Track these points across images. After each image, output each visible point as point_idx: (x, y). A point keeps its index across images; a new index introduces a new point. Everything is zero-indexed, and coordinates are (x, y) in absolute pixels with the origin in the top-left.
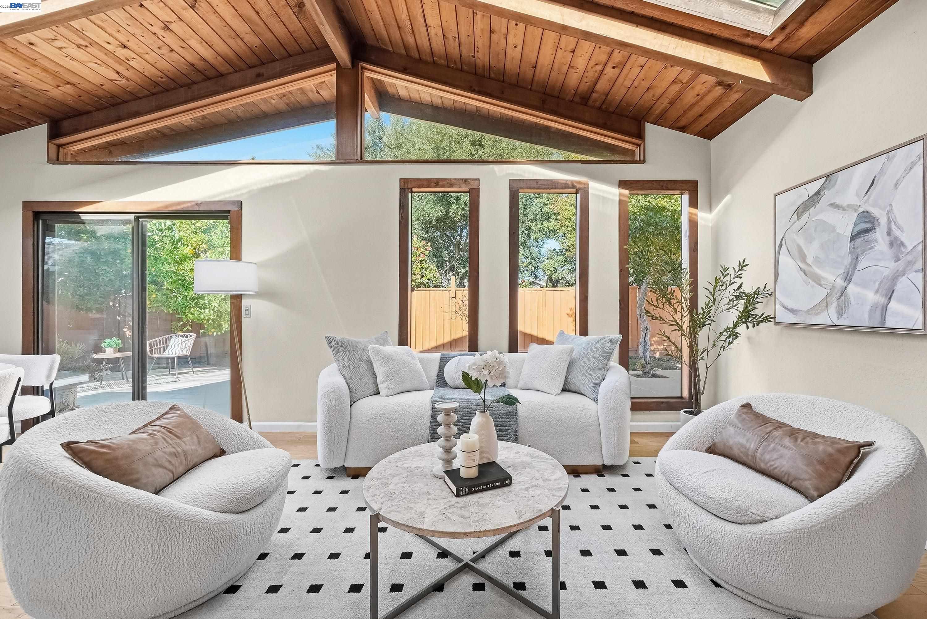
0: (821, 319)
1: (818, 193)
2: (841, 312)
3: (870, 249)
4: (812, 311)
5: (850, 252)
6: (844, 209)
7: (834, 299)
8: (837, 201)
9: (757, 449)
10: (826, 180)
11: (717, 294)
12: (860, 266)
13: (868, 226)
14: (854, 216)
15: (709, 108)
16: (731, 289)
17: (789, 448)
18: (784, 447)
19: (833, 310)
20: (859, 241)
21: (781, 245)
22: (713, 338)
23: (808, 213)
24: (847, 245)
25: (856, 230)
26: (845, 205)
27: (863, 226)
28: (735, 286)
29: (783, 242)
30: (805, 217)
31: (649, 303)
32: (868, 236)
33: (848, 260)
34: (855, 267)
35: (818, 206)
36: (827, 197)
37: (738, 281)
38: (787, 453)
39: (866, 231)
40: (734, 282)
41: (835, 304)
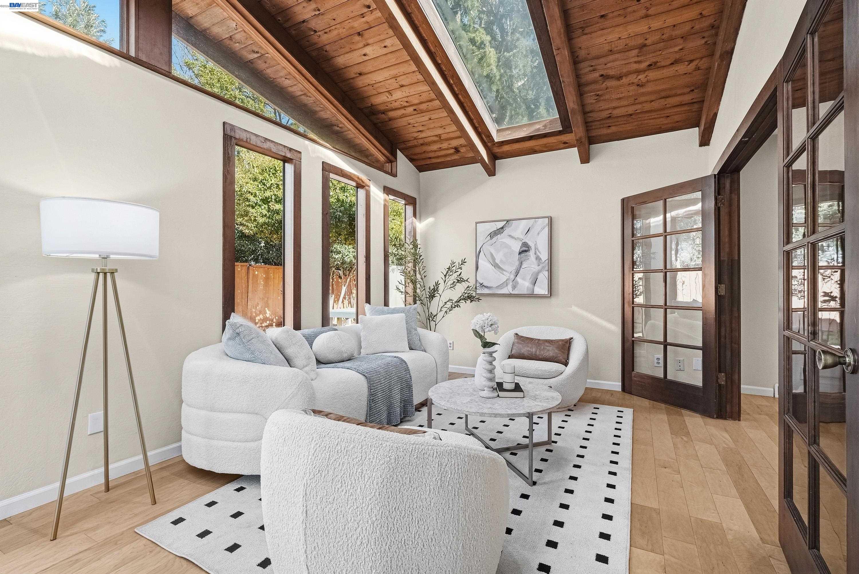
0: (504, 291)
1: (502, 228)
2: (514, 287)
3: (528, 259)
4: (499, 287)
5: (518, 260)
6: (515, 239)
7: (511, 281)
8: (513, 234)
9: (536, 351)
10: (506, 223)
11: (447, 277)
12: (523, 267)
13: (527, 249)
14: (520, 244)
15: (438, 157)
16: (455, 275)
17: (550, 346)
18: (547, 346)
19: (510, 287)
20: (523, 255)
21: (480, 252)
22: (441, 305)
23: (496, 237)
24: (517, 256)
25: (521, 250)
26: (516, 237)
27: (524, 249)
28: (458, 273)
29: (482, 249)
30: (494, 239)
31: (400, 283)
32: (526, 254)
33: (517, 263)
34: (521, 267)
35: (502, 234)
36: (507, 231)
37: (460, 271)
38: (550, 348)
39: (526, 251)
40: (457, 271)
41: (511, 284)
